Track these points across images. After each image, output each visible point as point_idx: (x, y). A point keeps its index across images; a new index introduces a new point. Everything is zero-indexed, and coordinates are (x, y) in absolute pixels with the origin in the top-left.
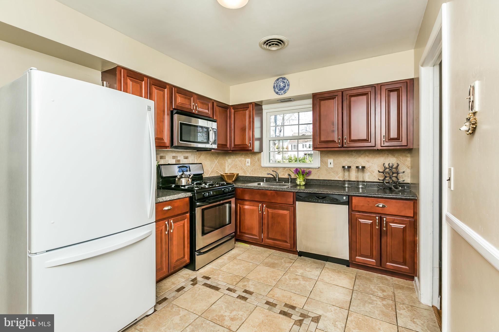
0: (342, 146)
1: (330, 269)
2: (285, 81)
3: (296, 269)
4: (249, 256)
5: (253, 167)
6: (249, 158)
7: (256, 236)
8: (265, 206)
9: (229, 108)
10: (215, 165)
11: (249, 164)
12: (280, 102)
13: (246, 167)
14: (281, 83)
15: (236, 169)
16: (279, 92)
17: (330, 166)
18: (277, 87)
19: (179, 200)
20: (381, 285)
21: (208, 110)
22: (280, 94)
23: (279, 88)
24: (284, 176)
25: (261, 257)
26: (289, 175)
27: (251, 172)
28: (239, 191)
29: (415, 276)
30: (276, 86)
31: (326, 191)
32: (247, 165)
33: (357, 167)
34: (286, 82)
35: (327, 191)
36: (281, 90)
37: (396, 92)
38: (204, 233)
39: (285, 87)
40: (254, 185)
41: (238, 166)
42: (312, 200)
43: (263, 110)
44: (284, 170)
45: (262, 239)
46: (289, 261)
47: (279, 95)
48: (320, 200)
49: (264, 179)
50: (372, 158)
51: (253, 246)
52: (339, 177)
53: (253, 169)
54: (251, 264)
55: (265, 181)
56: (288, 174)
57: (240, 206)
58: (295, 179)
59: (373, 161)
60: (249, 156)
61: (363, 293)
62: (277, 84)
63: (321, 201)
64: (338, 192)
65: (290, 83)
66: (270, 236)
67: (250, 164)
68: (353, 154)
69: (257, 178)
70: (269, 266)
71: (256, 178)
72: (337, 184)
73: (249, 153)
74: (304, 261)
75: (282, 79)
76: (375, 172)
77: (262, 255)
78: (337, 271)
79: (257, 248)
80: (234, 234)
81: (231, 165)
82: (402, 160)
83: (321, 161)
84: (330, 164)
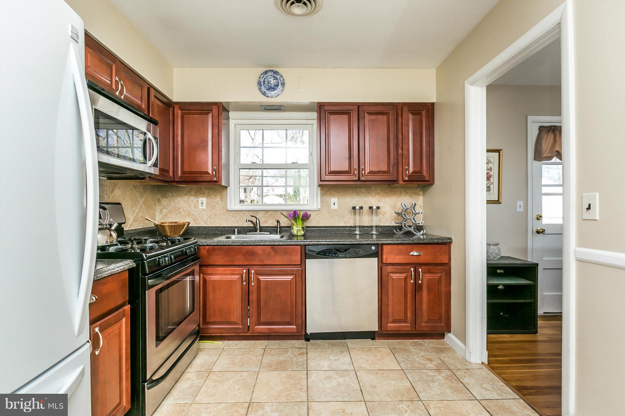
0: (359, 180)
1: (358, 349)
2: (278, 77)
3: (317, 362)
4: (232, 361)
5: (211, 211)
6: (203, 197)
7: (237, 324)
8: (253, 271)
9: (172, 106)
10: (139, 208)
11: (204, 207)
12: (263, 111)
13: (198, 212)
14: (270, 78)
15: (179, 215)
16: (268, 92)
17: (333, 207)
18: (264, 83)
19: (110, 278)
20: (422, 354)
21: (141, 101)
22: (269, 95)
23: (268, 86)
24: (267, 223)
25: (254, 358)
26: (278, 222)
27: (208, 219)
28: (203, 252)
29: (445, 333)
30: (262, 81)
31: (349, 240)
32: (200, 207)
33: (371, 208)
34: (279, 79)
35: (351, 240)
36: (270, 90)
37: (419, 116)
38: (159, 339)
39: (277, 85)
40: (222, 239)
41: (181, 210)
42: (331, 255)
43: (230, 119)
44: (266, 214)
45: (249, 326)
46: (299, 353)
47: (268, 97)
48: (341, 254)
49: (235, 230)
50: (384, 196)
51: (227, 341)
52: (345, 223)
53: (211, 215)
54: (245, 374)
55: (236, 233)
56: (277, 220)
57: (205, 277)
58: (290, 227)
59: (385, 200)
60: (205, 193)
61: (415, 370)
62: (265, 79)
63: (343, 256)
64: (366, 240)
65: (285, 81)
66: (262, 319)
67: (206, 207)
68: (363, 191)
69: (220, 228)
70: (276, 369)
71: (218, 230)
72: (343, 232)
73: (204, 189)
74: (317, 346)
75: (272, 72)
76: (387, 214)
77: (252, 353)
78: (366, 349)
79: (237, 344)
80: (197, 327)
81: (167, 209)
82: (415, 199)
83: (322, 201)
84: (334, 204)
